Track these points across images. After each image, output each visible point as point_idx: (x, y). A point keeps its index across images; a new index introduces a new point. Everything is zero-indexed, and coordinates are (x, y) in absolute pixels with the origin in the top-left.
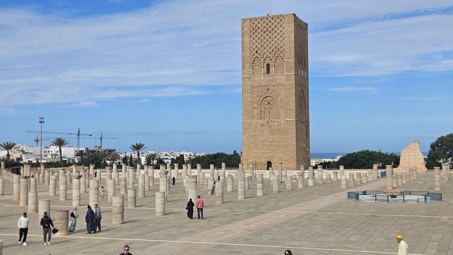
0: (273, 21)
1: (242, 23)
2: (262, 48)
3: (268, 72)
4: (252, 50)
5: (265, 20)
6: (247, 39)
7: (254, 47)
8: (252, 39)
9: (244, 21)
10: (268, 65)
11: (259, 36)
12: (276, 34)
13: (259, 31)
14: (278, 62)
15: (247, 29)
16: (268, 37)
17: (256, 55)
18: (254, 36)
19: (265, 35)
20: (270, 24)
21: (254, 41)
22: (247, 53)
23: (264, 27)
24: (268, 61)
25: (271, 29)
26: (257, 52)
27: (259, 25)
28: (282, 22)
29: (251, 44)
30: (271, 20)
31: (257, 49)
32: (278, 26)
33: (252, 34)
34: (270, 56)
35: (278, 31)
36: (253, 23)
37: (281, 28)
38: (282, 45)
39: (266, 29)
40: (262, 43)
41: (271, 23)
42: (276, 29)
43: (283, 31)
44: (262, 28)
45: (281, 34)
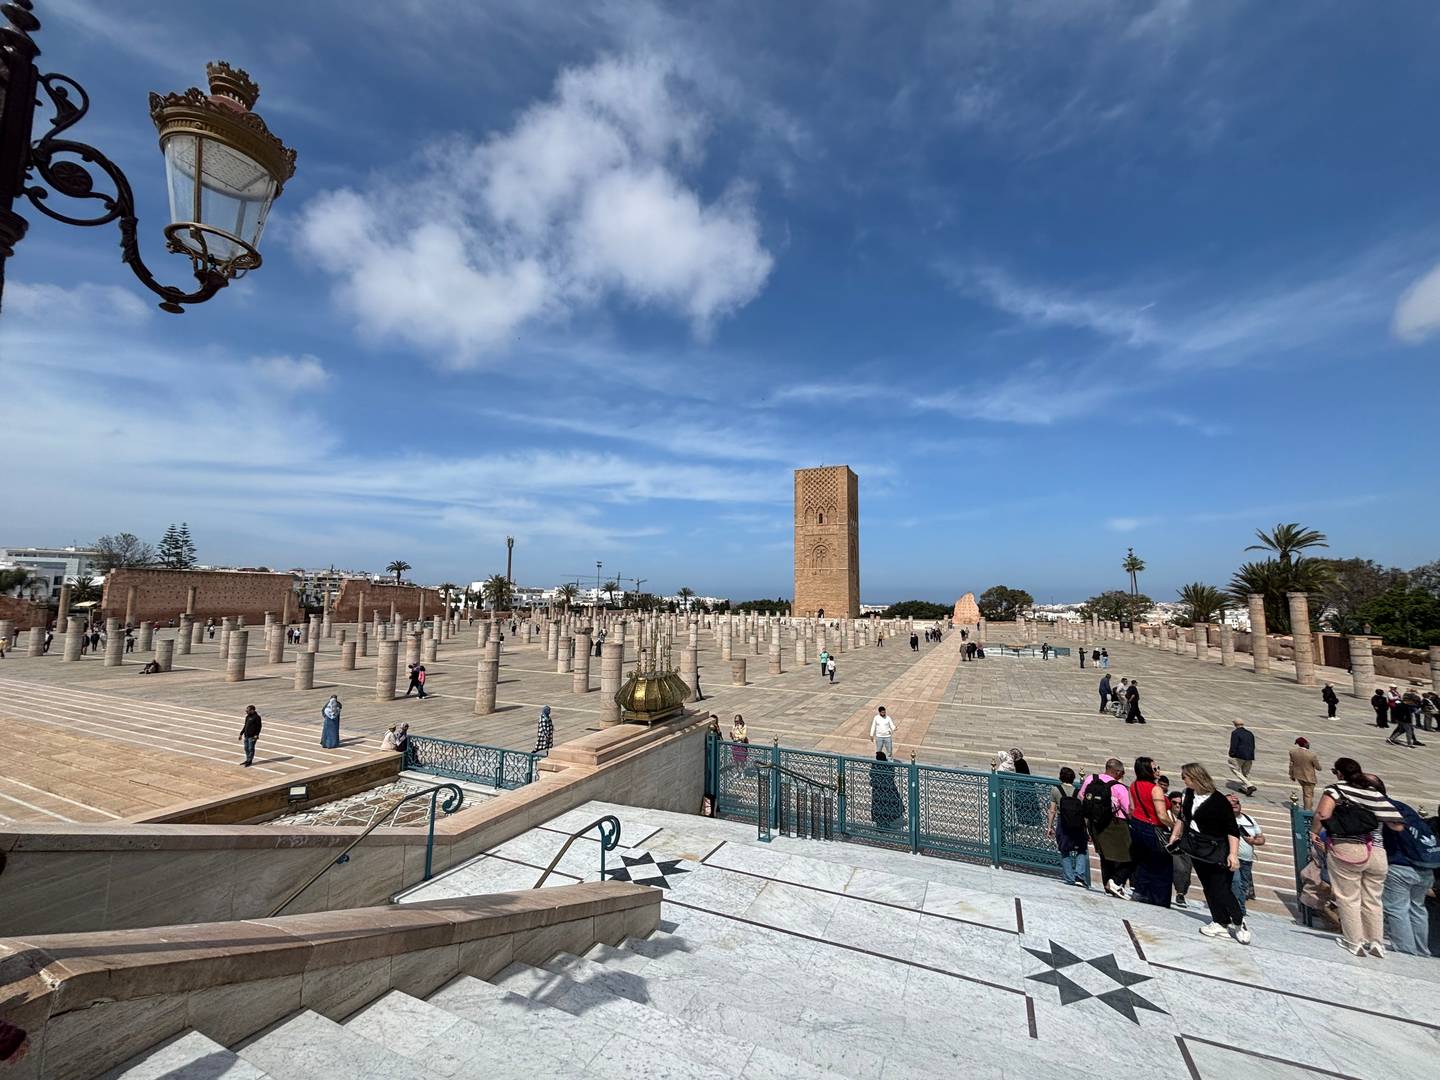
0: (826, 473)
1: (795, 474)
3: (821, 521)
4: (805, 500)
5: (818, 471)
6: (800, 490)
8: (804, 489)
9: (797, 472)
10: (821, 515)
11: (812, 486)
12: (829, 485)
13: (812, 482)
14: (831, 512)
15: (800, 480)
17: (809, 505)
18: (807, 487)
22: (800, 503)
23: (818, 478)
24: (821, 511)
25: (824, 480)
26: (809, 502)
29: (804, 494)
33: (804, 484)
34: (823, 506)
35: (832, 482)
36: (807, 475)
37: (835, 480)
38: (835, 495)
42: (829, 480)
43: (837, 482)
44: (815, 479)
45: (834, 484)
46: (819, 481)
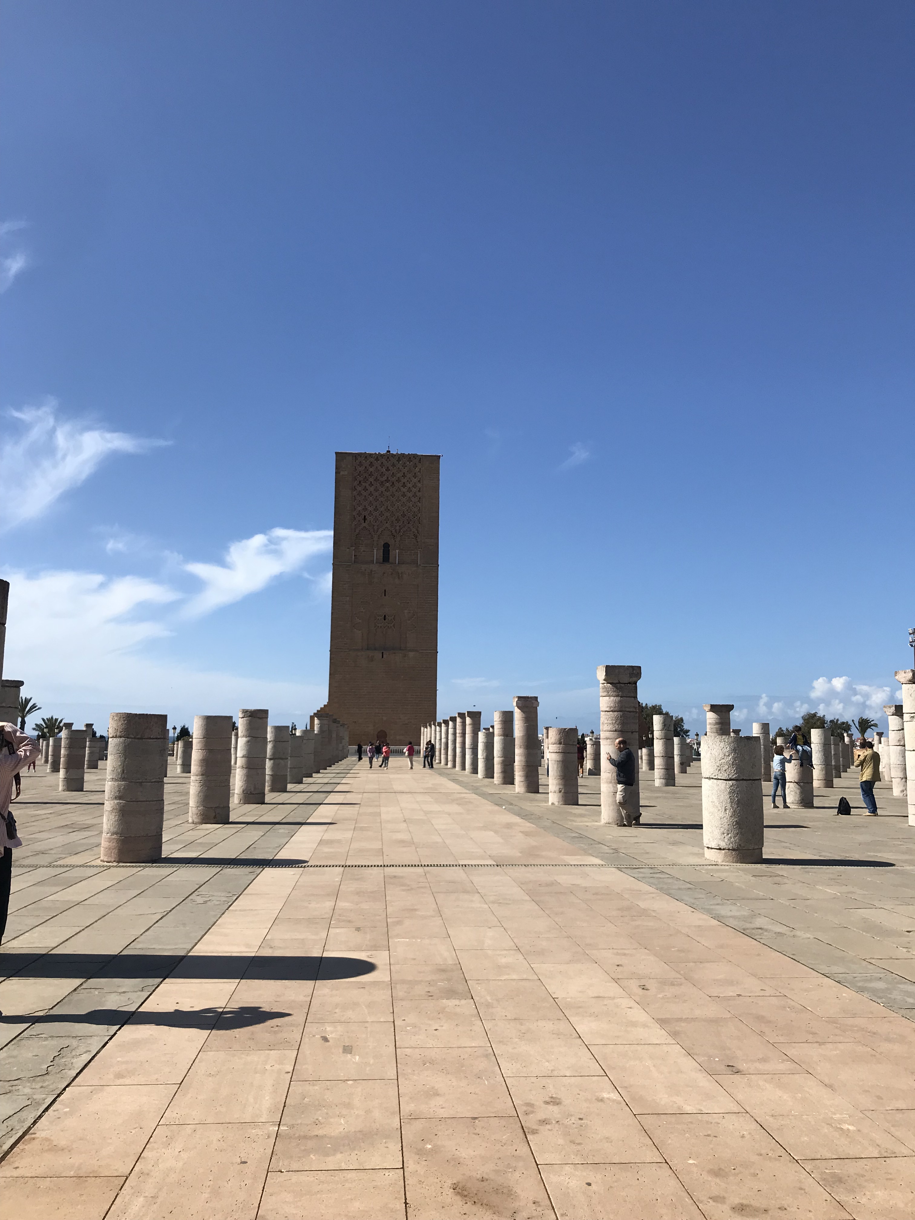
1: (337, 461)
2: (376, 514)
3: (386, 558)
4: (355, 513)
5: (384, 460)
6: (345, 492)
7: (360, 508)
8: (355, 493)
9: (341, 456)
10: (386, 546)
11: (372, 489)
12: (404, 490)
13: (371, 480)
14: (407, 540)
16: (388, 494)
17: (364, 525)
18: (359, 488)
19: (382, 489)
20: (393, 470)
21: (360, 498)
23: (382, 475)
24: (386, 538)
25: (394, 479)
26: (365, 519)
27: (372, 469)
28: (417, 469)
29: (355, 503)
30: (395, 462)
31: (365, 513)
32: (410, 475)
33: (356, 483)
35: (409, 485)
36: (361, 464)
37: (415, 480)
38: (416, 510)
39: (385, 478)
40: (377, 504)
41: (396, 469)
42: (405, 480)
43: (419, 485)
44: (377, 474)
45: (414, 490)
46: (386, 481)
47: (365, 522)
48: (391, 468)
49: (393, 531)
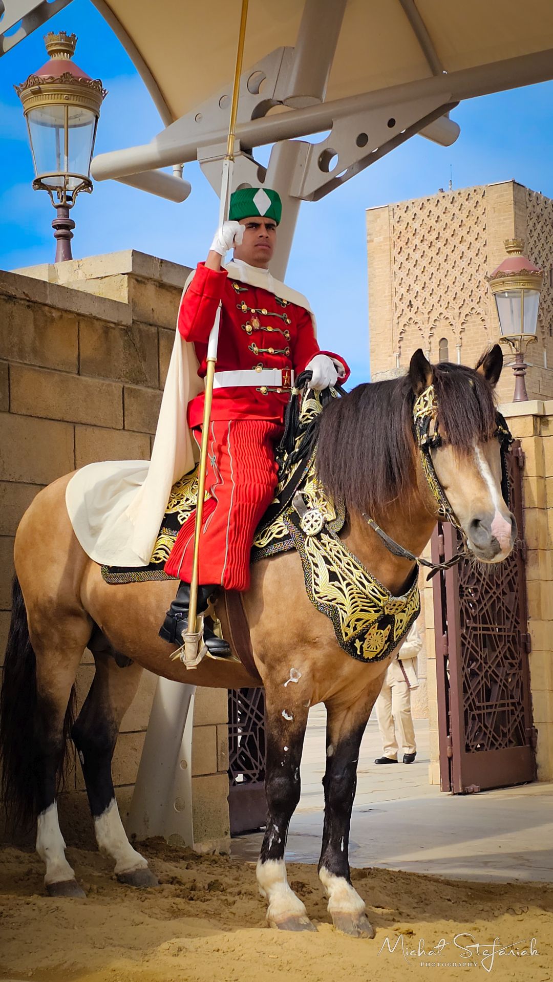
0: (454, 209)
2: (426, 294)
4: (397, 299)
7: (403, 290)
8: (396, 267)
10: (444, 342)
11: (417, 256)
12: (463, 247)
13: (417, 241)
14: (472, 330)
15: (381, 238)
16: (441, 258)
17: (410, 315)
18: (402, 258)
19: (432, 253)
20: (446, 219)
21: (402, 274)
22: (385, 310)
23: (431, 230)
24: (442, 332)
25: (448, 233)
26: (411, 305)
27: (416, 225)
28: (480, 210)
29: (396, 284)
30: (449, 206)
31: (410, 297)
32: (470, 222)
33: (395, 251)
34: (449, 314)
35: (470, 238)
37: (478, 229)
39: (435, 235)
40: (425, 278)
41: (450, 215)
42: (463, 232)
43: (484, 235)
44: (424, 232)
45: (478, 245)
46: (437, 238)
47: (410, 310)
48: (442, 217)
49: (451, 318)
